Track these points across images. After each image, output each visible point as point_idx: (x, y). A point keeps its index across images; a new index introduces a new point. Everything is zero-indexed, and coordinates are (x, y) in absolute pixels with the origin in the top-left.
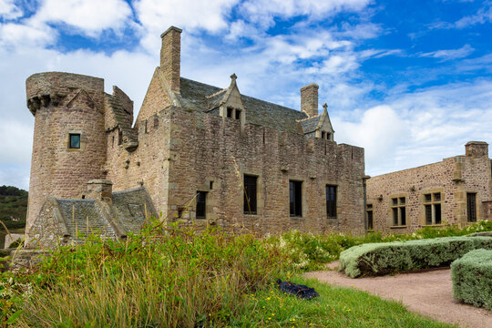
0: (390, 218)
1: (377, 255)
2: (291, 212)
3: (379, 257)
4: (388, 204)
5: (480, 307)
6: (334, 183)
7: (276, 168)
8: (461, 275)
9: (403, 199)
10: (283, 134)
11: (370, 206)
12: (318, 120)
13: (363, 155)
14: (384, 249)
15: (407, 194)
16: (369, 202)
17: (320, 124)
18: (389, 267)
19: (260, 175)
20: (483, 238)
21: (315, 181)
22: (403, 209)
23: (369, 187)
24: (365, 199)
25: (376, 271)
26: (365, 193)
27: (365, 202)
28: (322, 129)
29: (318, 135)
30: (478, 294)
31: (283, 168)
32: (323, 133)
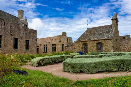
0: (43, 50)
1: (43, 60)
2: (14, 47)
3: (43, 61)
4: (43, 46)
5: (69, 72)
6: (28, 40)
7: (9, 33)
8: (65, 65)
9: (47, 45)
10: (11, 23)
11: (38, 46)
12: (23, 21)
13: (37, 32)
14: (45, 59)
15: (48, 44)
16: (38, 45)
17: (24, 22)
18: (46, 63)
19: (3, 35)
20: (67, 55)
21: (22, 39)
22: (47, 48)
23: (38, 41)
24: (37, 44)
25: (42, 65)
26: (37, 43)
27: (37, 45)
28: (25, 24)
29: (23, 25)
30: (69, 69)
31: (11, 34)
32: (25, 25)
